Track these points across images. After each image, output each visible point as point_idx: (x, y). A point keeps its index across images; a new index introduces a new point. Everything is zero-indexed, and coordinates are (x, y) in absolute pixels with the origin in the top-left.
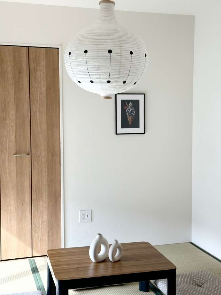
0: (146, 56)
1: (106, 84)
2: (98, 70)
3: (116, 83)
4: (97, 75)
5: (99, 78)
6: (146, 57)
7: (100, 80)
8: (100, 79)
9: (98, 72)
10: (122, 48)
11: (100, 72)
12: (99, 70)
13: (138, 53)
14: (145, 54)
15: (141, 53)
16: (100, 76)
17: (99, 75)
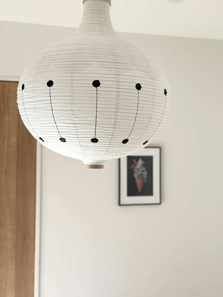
0: (165, 93)
1: (90, 145)
2: (73, 119)
3: (109, 143)
4: (72, 128)
5: (75, 133)
6: (166, 95)
7: (78, 137)
8: (77, 135)
9: (74, 122)
10: (121, 77)
11: (78, 122)
12: (75, 119)
13: (152, 87)
14: (165, 90)
15: (156, 88)
16: (78, 131)
17: (74, 128)
